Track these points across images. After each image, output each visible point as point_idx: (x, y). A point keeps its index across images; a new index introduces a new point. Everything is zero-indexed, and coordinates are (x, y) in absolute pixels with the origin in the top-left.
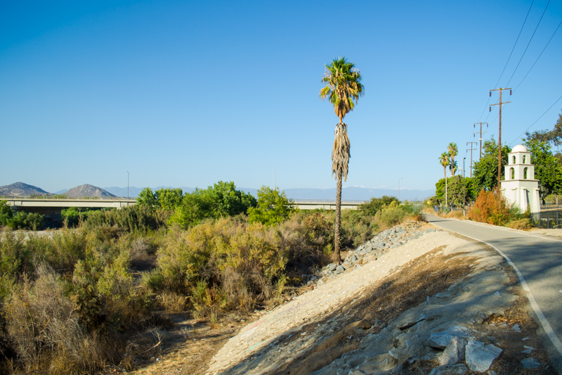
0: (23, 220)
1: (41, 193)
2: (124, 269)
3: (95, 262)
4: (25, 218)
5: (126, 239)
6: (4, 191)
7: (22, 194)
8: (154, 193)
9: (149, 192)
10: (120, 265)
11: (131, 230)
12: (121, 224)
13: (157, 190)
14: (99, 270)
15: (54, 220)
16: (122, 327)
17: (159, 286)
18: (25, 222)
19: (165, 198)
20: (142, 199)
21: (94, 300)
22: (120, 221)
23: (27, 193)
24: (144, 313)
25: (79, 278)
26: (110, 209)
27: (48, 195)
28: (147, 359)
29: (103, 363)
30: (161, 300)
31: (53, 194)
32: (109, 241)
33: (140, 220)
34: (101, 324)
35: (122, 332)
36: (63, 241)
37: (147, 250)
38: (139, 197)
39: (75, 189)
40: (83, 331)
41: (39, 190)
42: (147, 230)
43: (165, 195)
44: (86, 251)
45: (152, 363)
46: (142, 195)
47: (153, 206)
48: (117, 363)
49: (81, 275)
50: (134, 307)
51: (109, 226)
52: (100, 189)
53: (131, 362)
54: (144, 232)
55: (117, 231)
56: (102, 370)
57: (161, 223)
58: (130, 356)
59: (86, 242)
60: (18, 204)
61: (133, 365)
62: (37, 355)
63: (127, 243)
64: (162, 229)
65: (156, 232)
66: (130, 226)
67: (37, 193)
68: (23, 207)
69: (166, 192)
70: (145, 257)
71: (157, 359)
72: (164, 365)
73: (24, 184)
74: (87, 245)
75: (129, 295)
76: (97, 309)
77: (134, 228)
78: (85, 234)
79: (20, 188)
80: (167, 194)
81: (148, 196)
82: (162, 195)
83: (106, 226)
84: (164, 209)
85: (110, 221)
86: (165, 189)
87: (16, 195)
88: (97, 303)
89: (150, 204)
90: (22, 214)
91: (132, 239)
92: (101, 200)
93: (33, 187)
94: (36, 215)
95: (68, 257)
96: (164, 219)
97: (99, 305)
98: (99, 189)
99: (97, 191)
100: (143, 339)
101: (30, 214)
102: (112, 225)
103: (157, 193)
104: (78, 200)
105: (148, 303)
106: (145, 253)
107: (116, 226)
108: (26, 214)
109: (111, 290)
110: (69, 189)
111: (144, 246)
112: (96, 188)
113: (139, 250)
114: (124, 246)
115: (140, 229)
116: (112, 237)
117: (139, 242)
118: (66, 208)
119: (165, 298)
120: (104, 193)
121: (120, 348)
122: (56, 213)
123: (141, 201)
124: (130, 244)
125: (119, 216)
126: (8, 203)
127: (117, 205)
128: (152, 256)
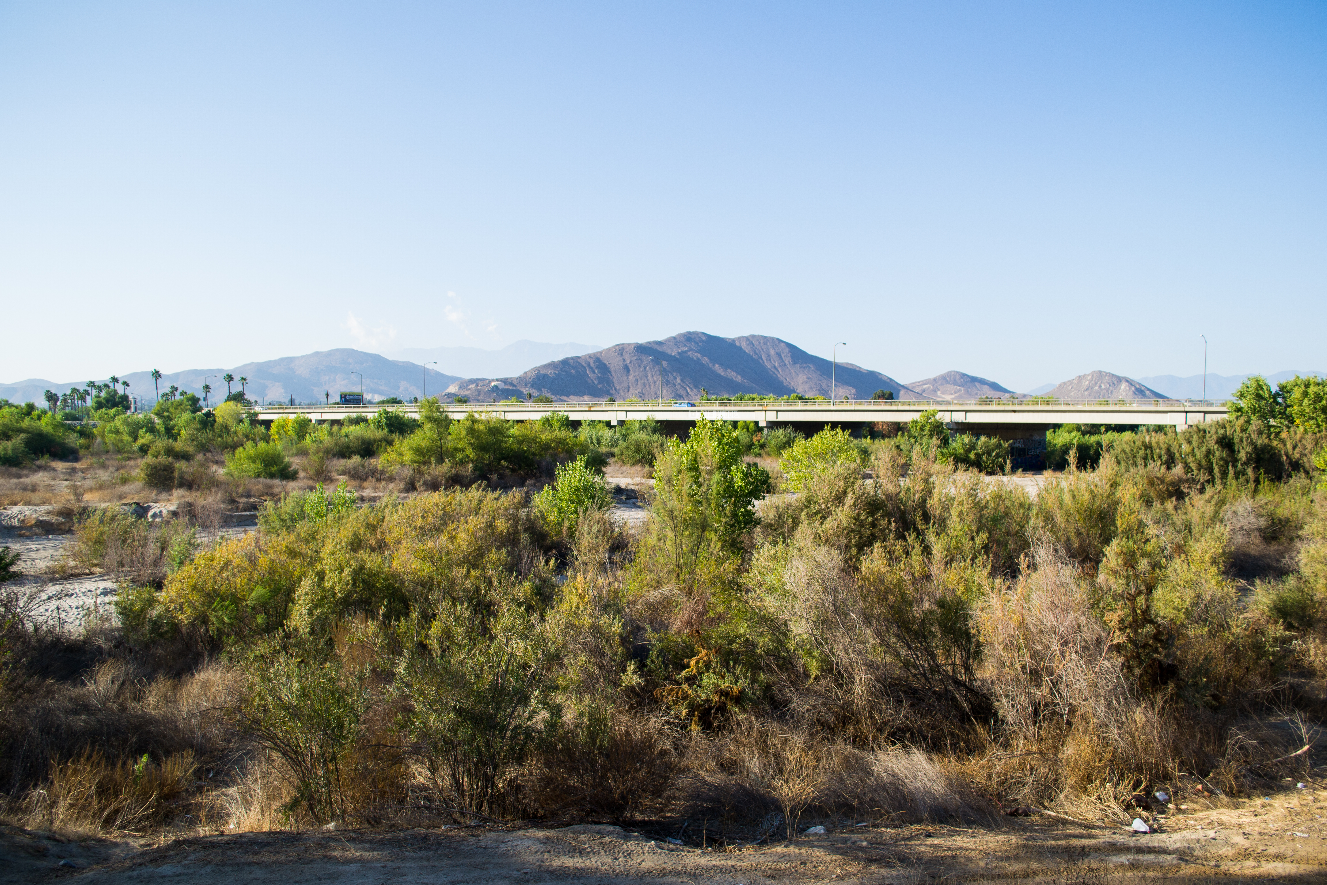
0: (969, 451)
1: (999, 394)
2: (1214, 569)
3: (1149, 548)
4: (973, 447)
5: (1208, 501)
6: (924, 391)
7: (960, 397)
8: (1274, 389)
9: (1260, 386)
10: (1207, 558)
11: (1218, 481)
12: (1193, 466)
13: (1283, 382)
14: (1155, 566)
15: (1032, 452)
16: (1215, 697)
17: (1301, 619)
18: (972, 456)
19: (1306, 402)
20: (1243, 404)
21: (1149, 629)
22: (1190, 460)
23: (969, 394)
24: (1263, 676)
25: (1112, 580)
26: (1160, 429)
27: (1013, 396)
28: (1273, 778)
29: (1171, 766)
30: (1306, 653)
31: (1025, 396)
32: (1162, 504)
33: (1242, 455)
34: (1165, 683)
35: (1215, 709)
36: (1067, 498)
37: (1259, 530)
38: (1234, 400)
39: (1071, 382)
40: (1131, 690)
41: (995, 387)
42: (1257, 481)
43: (1306, 394)
44: (1119, 523)
45: (1286, 789)
46: (1242, 396)
47: (1272, 422)
48: (1204, 774)
49: (1115, 572)
50: (1237, 660)
51: (1163, 468)
52: (1130, 382)
53: (1236, 778)
54: (1252, 485)
55: (1180, 480)
56: (1171, 779)
57: (1296, 466)
58: (1234, 764)
59: (1117, 503)
60: (959, 417)
61: (1240, 786)
62: (1035, 723)
63: (1209, 510)
64: (1298, 481)
65: (1284, 488)
66: (1216, 470)
67: (990, 393)
68: (969, 424)
69: (1307, 385)
70: (1256, 546)
71: (1299, 785)
72: (1315, 800)
73: (964, 375)
74: (1121, 508)
75: (1229, 628)
76: (1156, 651)
77: (1224, 474)
78: (1114, 485)
79: (955, 383)
80: (1312, 390)
81: (1259, 397)
82: (1297, 393)
83: (1156, 468)
84: (1301, 429)
85: (1164, 458)
86: (1304, 377)
87: (948, 398)
88: (1156, 637)
89: (1263, 417)
90: (967, 438)
91: (1222, 502)
92: (1135, 407)
93: (982, 382)
94: (994, 441)
95: (1079, 534)
96: (1303, 455)
97: (1161, 641)
98: (1128, 381)
99: (1124, 386)
100: (1264, 732)
101: (983, 439)
102: (1169, 468)
103: (1283, 388)
104: (1080, 407)
105: (1273, 654)
106: (1256, 539)
107: (1178, 470)
108: (974, 440)
109: (1187, 613)
110: (1057, 383)
111: (1252, 519)
112: (1119, 379)
113: (1242, 528)
114: (1202, 517)
115: (1242, 479)
116: (1170, 496)
117: (1241, 510)
118: (1056, 427)
119: (1317, 648)
120: (1141, 391)
121: (1208, 743)
122: (1036, 437)
123: (1239, 410)
124: (1217, 512)
125: (1185, 448)
126: (939, 416)
127: (1179, 421)
128: (1274, 547)
